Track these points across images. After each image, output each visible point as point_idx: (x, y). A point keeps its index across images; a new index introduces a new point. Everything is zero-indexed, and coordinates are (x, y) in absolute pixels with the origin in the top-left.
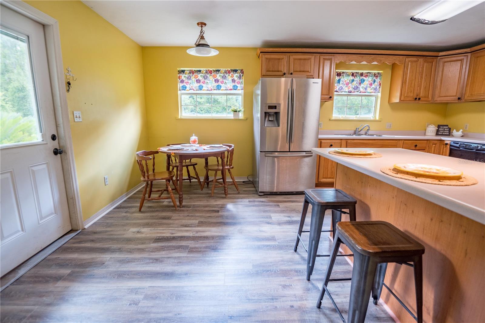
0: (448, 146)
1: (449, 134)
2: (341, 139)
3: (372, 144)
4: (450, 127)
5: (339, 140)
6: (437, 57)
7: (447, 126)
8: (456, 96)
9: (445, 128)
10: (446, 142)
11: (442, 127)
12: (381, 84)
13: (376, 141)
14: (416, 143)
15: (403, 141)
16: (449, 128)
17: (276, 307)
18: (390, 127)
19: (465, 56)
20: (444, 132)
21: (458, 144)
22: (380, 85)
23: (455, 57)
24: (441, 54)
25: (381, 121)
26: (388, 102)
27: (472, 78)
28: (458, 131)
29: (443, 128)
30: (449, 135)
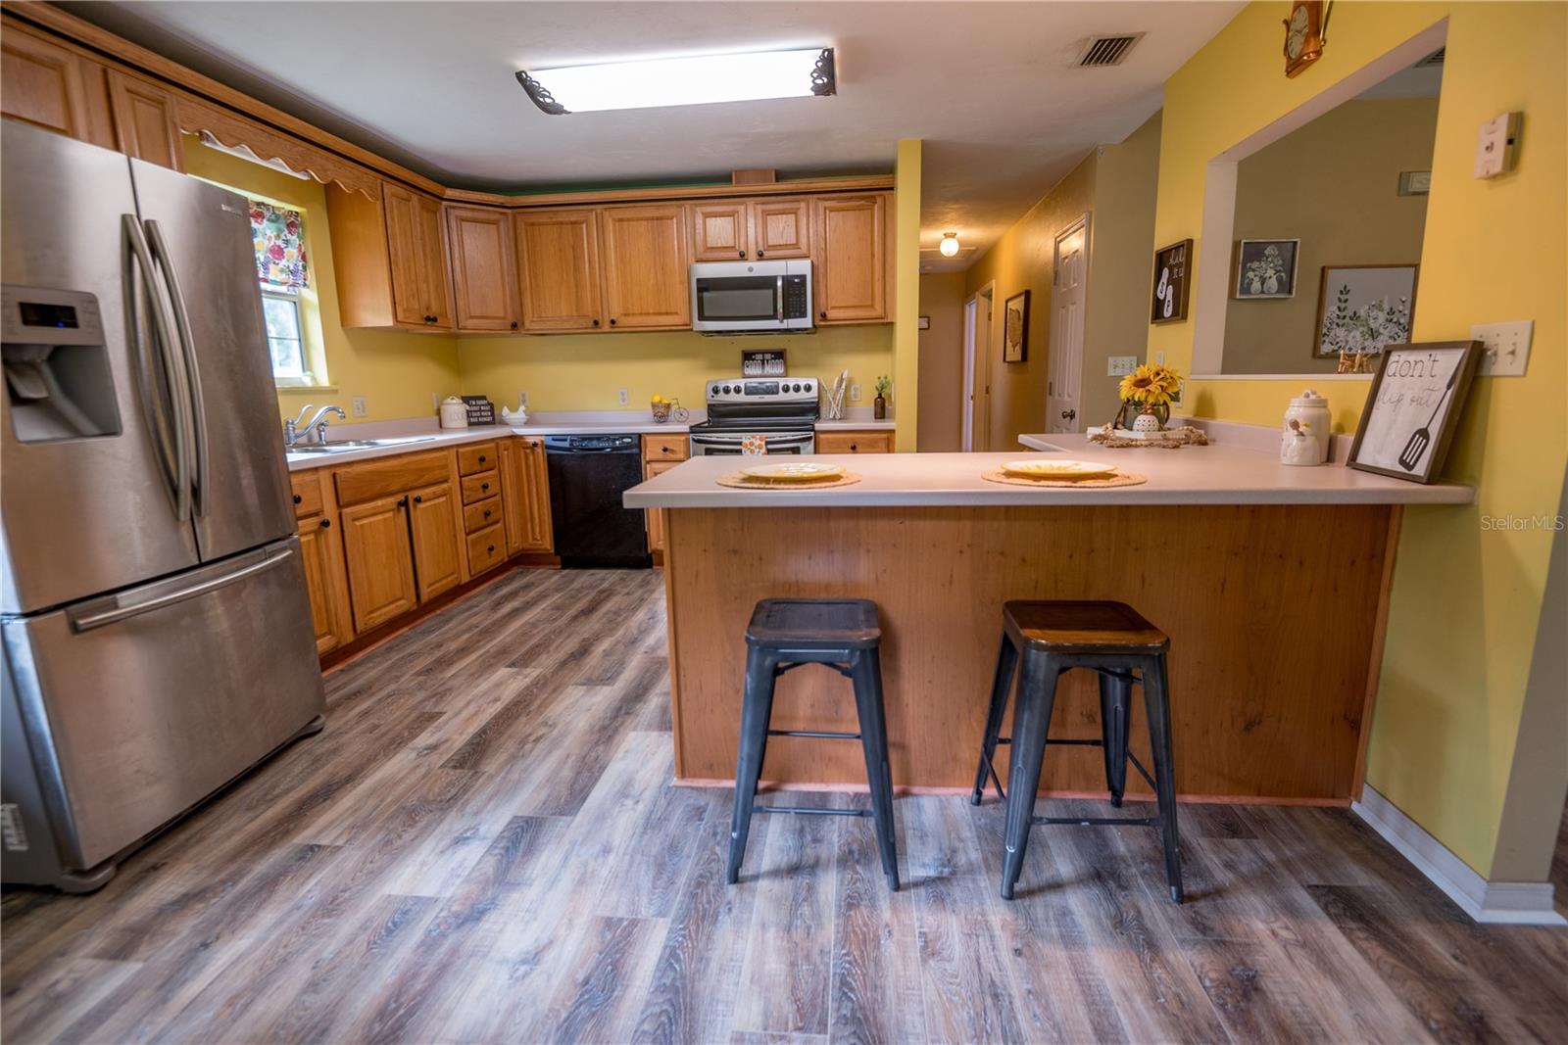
0: (539, 450)
1: (494, 419)
2: (316, 469)
3: (401, 471)
4: (491, 401)
5: (310, 473)
6: (439, 200)
7: (483, 398)
8: (504, 318)
9: (481, 405)
10: (531, 440)
11: (474, 403)
12: (310, 256)
13: (405, 460)
14: (479, 450)
15: (453, 452)
16: (489, 404)
17: (1030, 992)
18: (363, 411)
19: (502, 213)
20: (481, 416)
21: (566, 440)
22: (304, 258)
23: (473, 210)
24: (450, 193)
25: (335, 392)
26: (343, 326)
27: (530, 275)
28: (514, 409)
29: (476, 405)
30: (494, 424)
